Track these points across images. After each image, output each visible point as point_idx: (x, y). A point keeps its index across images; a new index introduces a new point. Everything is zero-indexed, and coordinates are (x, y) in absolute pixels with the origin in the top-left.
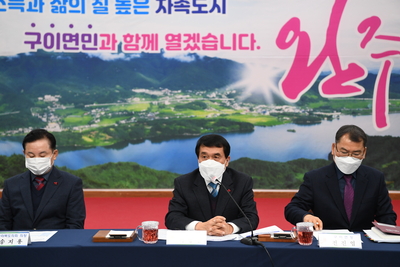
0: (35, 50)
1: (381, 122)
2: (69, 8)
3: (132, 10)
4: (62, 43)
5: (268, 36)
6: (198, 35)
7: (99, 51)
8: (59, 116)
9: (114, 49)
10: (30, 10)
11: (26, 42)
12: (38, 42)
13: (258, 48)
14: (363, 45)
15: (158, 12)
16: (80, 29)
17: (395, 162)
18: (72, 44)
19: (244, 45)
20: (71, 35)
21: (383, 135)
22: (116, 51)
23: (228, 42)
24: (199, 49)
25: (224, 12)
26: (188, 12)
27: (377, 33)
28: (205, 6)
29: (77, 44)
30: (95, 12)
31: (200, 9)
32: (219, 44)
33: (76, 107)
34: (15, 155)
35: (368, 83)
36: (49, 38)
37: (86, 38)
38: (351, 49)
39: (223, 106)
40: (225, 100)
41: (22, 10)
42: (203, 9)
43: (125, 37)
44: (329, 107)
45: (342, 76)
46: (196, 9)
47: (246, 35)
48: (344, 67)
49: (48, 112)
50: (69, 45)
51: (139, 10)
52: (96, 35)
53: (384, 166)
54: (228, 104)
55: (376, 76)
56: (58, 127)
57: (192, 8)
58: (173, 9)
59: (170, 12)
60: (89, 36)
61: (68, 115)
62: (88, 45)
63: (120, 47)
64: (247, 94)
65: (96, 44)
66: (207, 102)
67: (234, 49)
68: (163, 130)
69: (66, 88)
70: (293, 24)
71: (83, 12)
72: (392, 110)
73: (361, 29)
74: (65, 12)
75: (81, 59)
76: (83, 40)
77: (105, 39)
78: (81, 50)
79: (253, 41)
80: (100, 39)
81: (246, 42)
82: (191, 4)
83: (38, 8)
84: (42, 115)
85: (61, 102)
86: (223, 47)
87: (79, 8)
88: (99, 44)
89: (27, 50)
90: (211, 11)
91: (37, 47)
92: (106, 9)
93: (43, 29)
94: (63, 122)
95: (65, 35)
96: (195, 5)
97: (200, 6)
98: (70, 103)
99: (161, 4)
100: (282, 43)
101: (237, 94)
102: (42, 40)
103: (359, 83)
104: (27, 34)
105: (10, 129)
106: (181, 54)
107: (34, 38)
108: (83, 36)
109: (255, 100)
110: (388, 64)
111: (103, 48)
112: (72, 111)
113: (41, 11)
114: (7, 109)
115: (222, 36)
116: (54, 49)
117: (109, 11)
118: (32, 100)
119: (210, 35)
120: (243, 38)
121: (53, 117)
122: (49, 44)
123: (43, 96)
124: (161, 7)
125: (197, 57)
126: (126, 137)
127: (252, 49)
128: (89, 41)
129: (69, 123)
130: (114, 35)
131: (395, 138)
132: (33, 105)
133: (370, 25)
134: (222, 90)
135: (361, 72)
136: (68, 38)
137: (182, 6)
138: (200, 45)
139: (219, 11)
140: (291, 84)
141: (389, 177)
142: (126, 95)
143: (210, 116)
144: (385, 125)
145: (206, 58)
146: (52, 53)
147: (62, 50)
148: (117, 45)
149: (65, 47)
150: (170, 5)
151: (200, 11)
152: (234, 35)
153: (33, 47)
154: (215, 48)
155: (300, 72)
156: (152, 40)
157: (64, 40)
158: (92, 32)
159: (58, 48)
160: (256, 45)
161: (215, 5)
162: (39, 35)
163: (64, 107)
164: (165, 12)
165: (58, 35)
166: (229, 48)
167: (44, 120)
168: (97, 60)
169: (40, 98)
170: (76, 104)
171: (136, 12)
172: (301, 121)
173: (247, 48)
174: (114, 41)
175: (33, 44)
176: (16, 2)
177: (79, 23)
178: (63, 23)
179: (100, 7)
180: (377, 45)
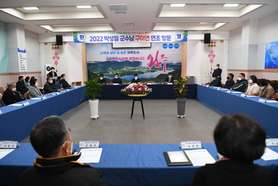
3: (123, 53)
5: (146, 57)
9: (120, 60)
12: (108, 59)
14: (162, 59)
19: (142, 59)
25: (139, 53)
35: (163, 65)
38: (160, 60)
39: (139, 69)
43: (122, 58)
44: (157, 69)
45: (159, 64)
47: (143, 57)
61: (113, 71)
66: (136, 69)
68: (129, 73)
69: (113, 67)
70: (150, 55)
71: (115, 54)
72: (166, 70)
73: (161, 56)
74: (112, 54)
75: (115, 62)
76: (115, 59)
83: (108, 53)
84: (109, 71)
85: (112, 69)
88: (118, 59)
89: (106, 60)
90: (137, 53)
96: (134, 52)
99: (128, 52)
100: (148, 59)
101: (141, 67)
103: (161, 65)
104: (106, 58)
106: (132, 61)
109: (144, 68)
119: (136, 57)
121: (111, 72)
122: (110, 59)
125: (134, 61)
126: (122, 75)
127: (144, 60)
130: (120, 58)
132: (107, 70)
133: (163, 56)
134: (139, 66)
135: (161, 63)
140: (150, 65)
142: (123, 67)
143: (137, 71)
144: (165, 72)
146: (110, 61)
152: (141, 57)
154: (137, 59)
155: (152, 63)
156: (127, 58)
157: (112, 59)
166: (140, 59)
168: (118, 62)
169: (108, 68)
170: (114, 69)
172: (152, 71)
176: (104, 53)
177: (115, 56)
178: (112, 56)
179: (118, 53)
180: (164, 59)
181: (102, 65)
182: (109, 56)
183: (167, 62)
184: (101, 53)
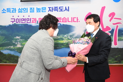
0: (13, 24)
1: (116, 44)
2: (23, 11)
3: (41, 11)
4: (21, 21)
6: (61, 18)
7: (31, 23)
8: (20, 42)
9: (36, 22)
10: (12, 12)
11: (11, 21)
12: (14, 21)
13: (79, 21)
14: (110, 21)
15: (49, 11)
16: (26, 17)
17: (119, 55)
18: (24, 22)
19: (75, 21)
20: (23, 19)
21: (116, 47)
22: (36, 23)
23: (70, 20)
24: (61, 22)
25: (69, 11)
26: (58, 11)
27: (114, 17)
28: (63, 9)
29: (25, 21)
30: (30, 12)
31: (61, 10)
32: (67, 20)
33: (25, 40)
34: (8, 54)
35: (112, 32)
36: (17, 20)
37: (28, 20)
39: (69, 39)
40: (69, 37)
41: (10, 12)
42: (62, 10)
43: (39, 19)
46: (60, 10)
47: (75, 18)
48: (105, 27)
49: (17, 41)
50: (23, 22)
51: (43, 11)
52: (31, 19)
53: (116, 57)
54: (70, 39)
55: (114, 30)
56: (20, 46)
57: (59, 10)
58: (53, 10)
59: (52, 11)
60: (29, 19)
61: (23, 42)
62: (28, 22)
63: (37, 22)
64: (76, 35)
65: (30, 21)
66: (64, 38)
67: (72, 22)
69: (22, 34)
71: (27, 12)
72: (119, 40)
73: (110, 16)
74: (22, 12)
75: (26, 25)
76: (27, 20)
77: (33, 20)
78: (26, 23)
79: (77, 19)
80: (32, 20)
81: (75, 20)
82: (59, 9)
83: (14, 11)
84: (16, 42)
85: (21, 38)
86: (68, 21)
87: (26, 11)
88: (32, 21)
89: (11, 23)
90: (65, 11)
91: (14, 22)
92: (34, 11)
93: (16, 17)
94: (21, 44)
95: (22, 19)
96: (60, 9)
97: (61, 9)
98: (23, 39)
99: (50, 9)
101: (73, 35)
102: (15, 21)
103: (109, 32)
104: (11, 19)
105: (7, 46)
107: (13, 20)
108: (27, 19)
109: (78, 37)
110: (117, 26)
111: (33, 22)
112: (24, 41)
113: (15, 12)
114: (6, 41)
115: (68, 18)
116: (19, 23)
117: (34, 12)
118: (13, 38)
119: (64, 18)
120: (75, 19)
121: (19, 43)
122: (17, 22)
123: (16, 37)
124: (50, 10)
125: (61, 24)
127: (77, 22)
128: (29, 20)
129: (23, 45)
130: (36, 18)
131: (119, 48)
132: (13, 40)
133: (112, 15)
134: (68, 34)
135: (110, 29)
136: (23, 20)
137: (56, 9)
138: (61, 21)
139: (67, 11)
141: (118, 60)
143: (65, 42)
144: (117, 45)
145: (63, 25)
146: (18, 24)
147: (21, 23)
148: (37, 21)
149: (22, 22)
150: (52, 9)
151: (61, 11)
152: (72, 18)
153: (13, 23)
154: (66, 22)
157: (22, 20)
158: (29, 18)
159: (20, 23)
160: (78, 21)
161: (66, 9)
162: (14, 19)
163: (22, 40)
164: (51, 11)
165: (20, 19)
166: (70, 22)
167: (16, 44)
168: (31, 26)
169: (15, 37)
170: (25, 39)
171: (42, 12)
173: (76, 22)
174: (36, 20)
175: (13, 22)
176: (9, 10)
177: (26, 15)
178: (21, 16)
179: (32, 10)
180: (114, 21)
181: (4, 32)
182: (16, 15)
183: (120, 27)
184: (4, 11)
